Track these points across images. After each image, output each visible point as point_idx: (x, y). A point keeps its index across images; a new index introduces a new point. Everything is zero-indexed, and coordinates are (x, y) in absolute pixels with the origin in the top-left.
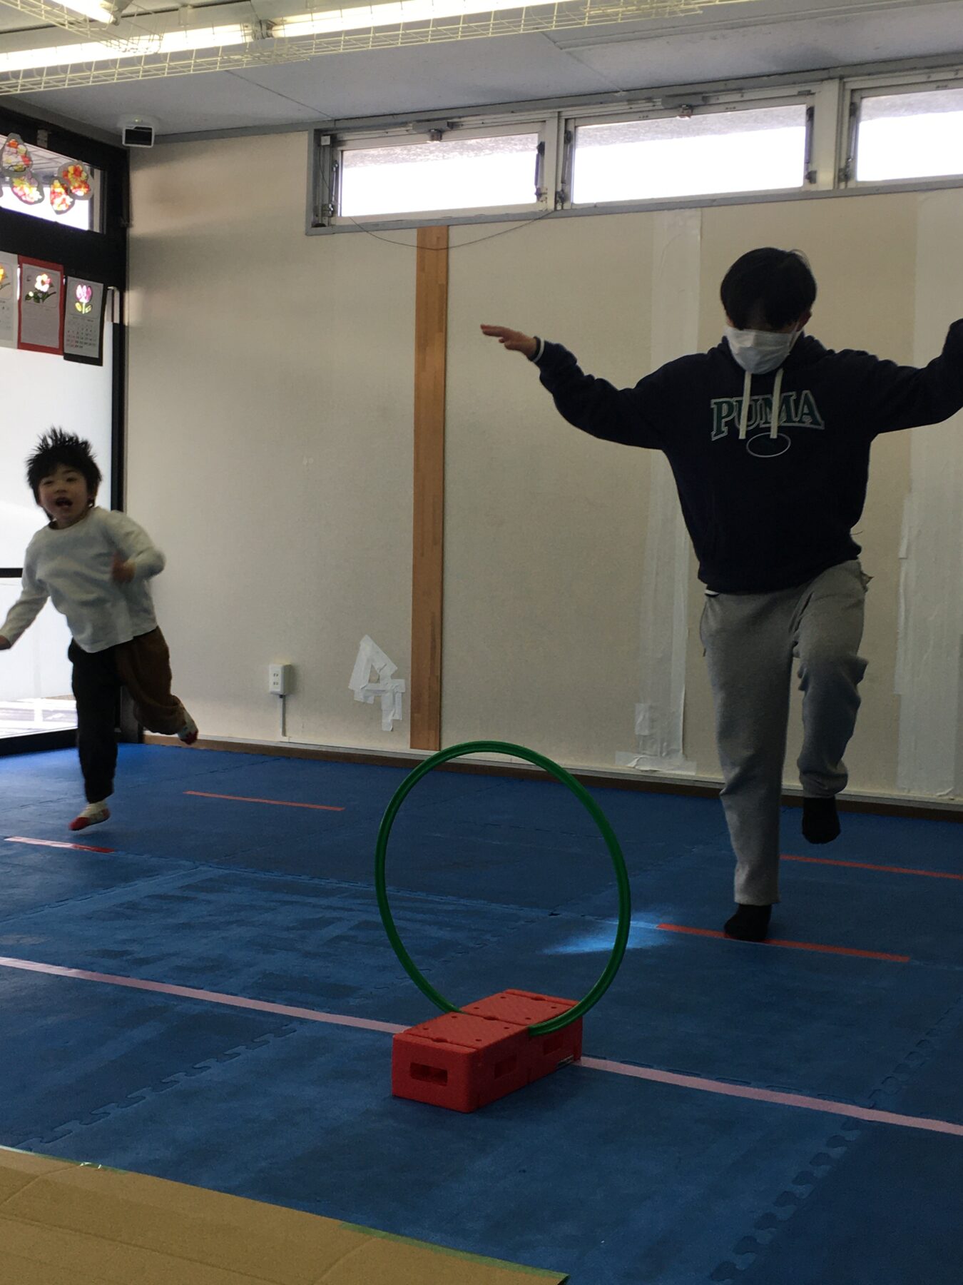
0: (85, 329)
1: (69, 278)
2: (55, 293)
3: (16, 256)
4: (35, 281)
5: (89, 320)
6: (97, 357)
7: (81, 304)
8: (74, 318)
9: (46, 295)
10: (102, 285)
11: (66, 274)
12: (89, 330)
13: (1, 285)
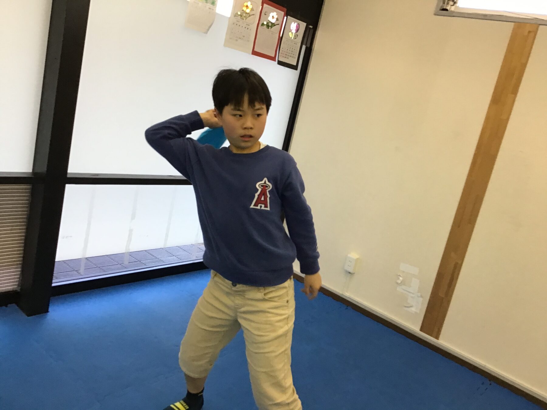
0: (291, 48)
1: (289, 17)
2: (278, 24)
4: (269, 16)
5: (295, 43)
6: (295, 64)
7: (292, 33)
8: (287, 41)
9: (273, 25)
10: (305, 24)
11: (287, 14)
12: (294, 49)
13: (249, 15)
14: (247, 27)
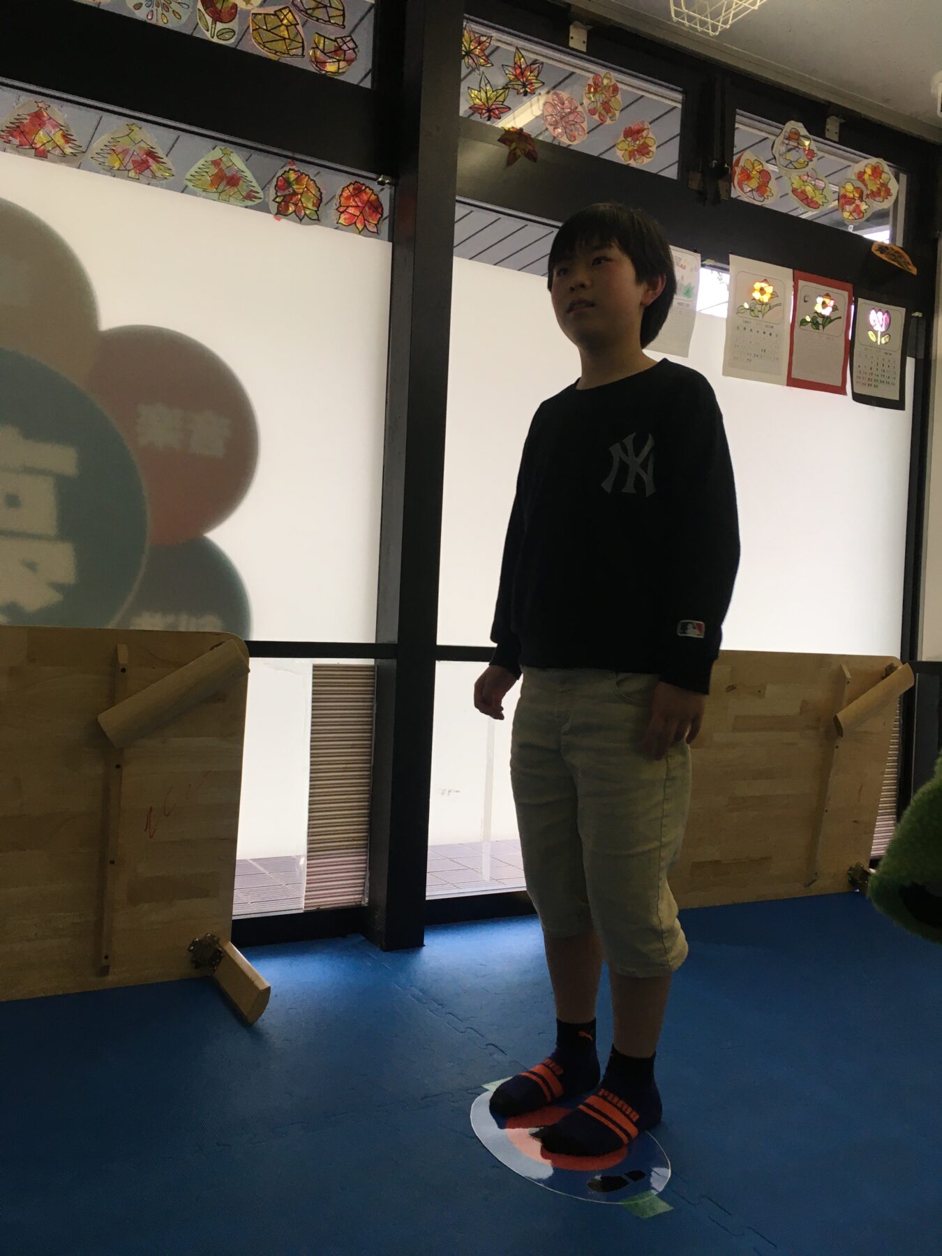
0: (880, 365)
1: (860, 300)
2: (840, 318)
3: (791, 271)
4: (815, 303)
5: (886, 353)
6: (897, 398)
7: (875, 333)
8: (866, 349)
9: (827, 320)
10: (903, 310)
11: (854, 297)
12: (886, 365)
13: (769, 306)
14: (768, 331)
